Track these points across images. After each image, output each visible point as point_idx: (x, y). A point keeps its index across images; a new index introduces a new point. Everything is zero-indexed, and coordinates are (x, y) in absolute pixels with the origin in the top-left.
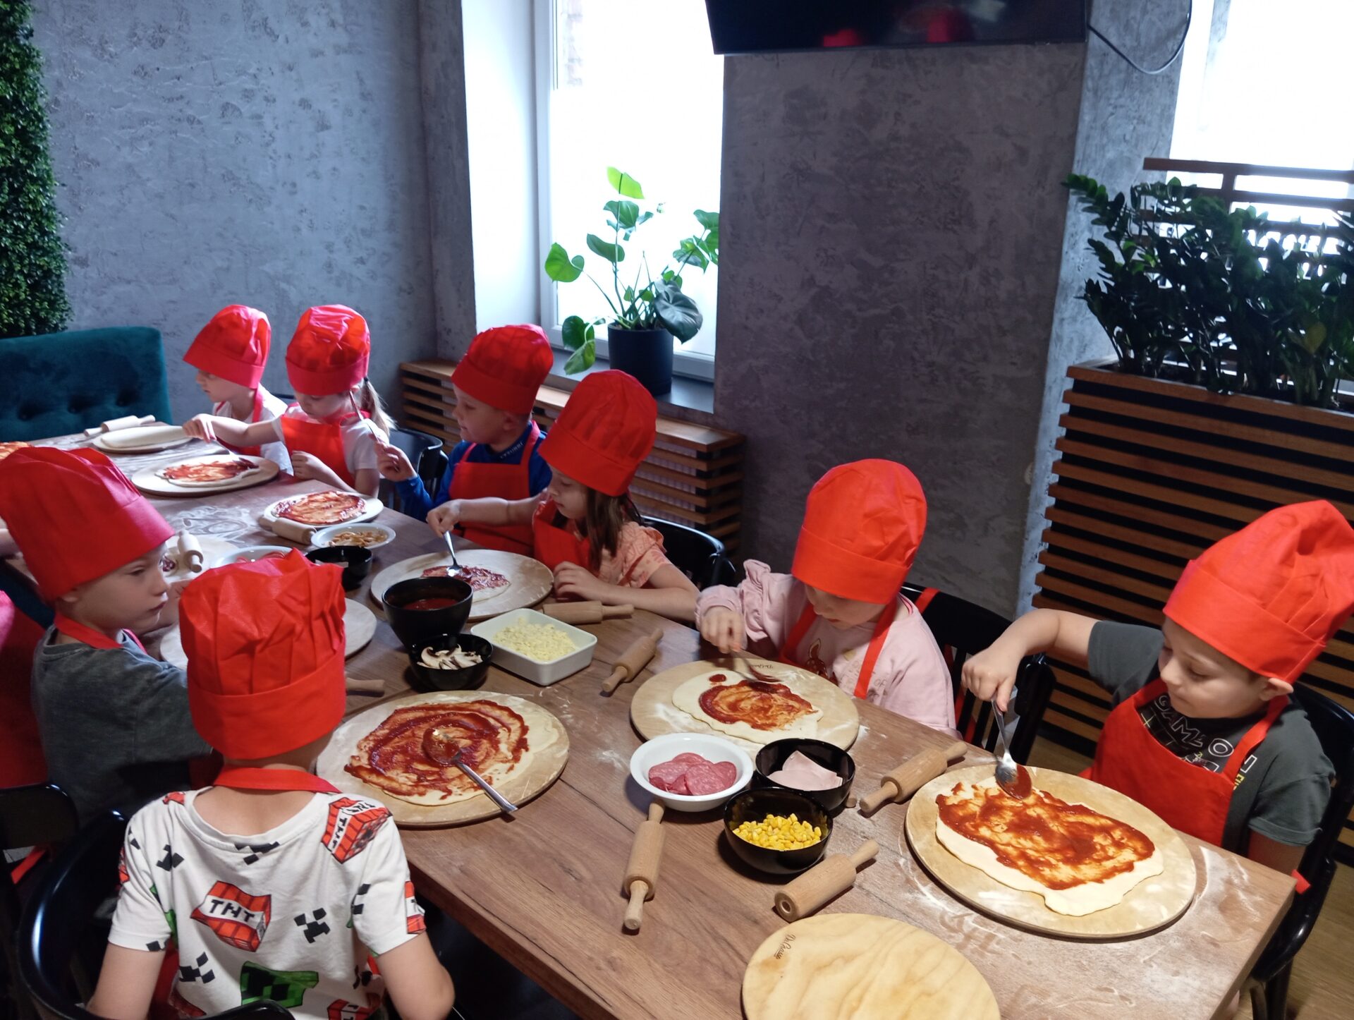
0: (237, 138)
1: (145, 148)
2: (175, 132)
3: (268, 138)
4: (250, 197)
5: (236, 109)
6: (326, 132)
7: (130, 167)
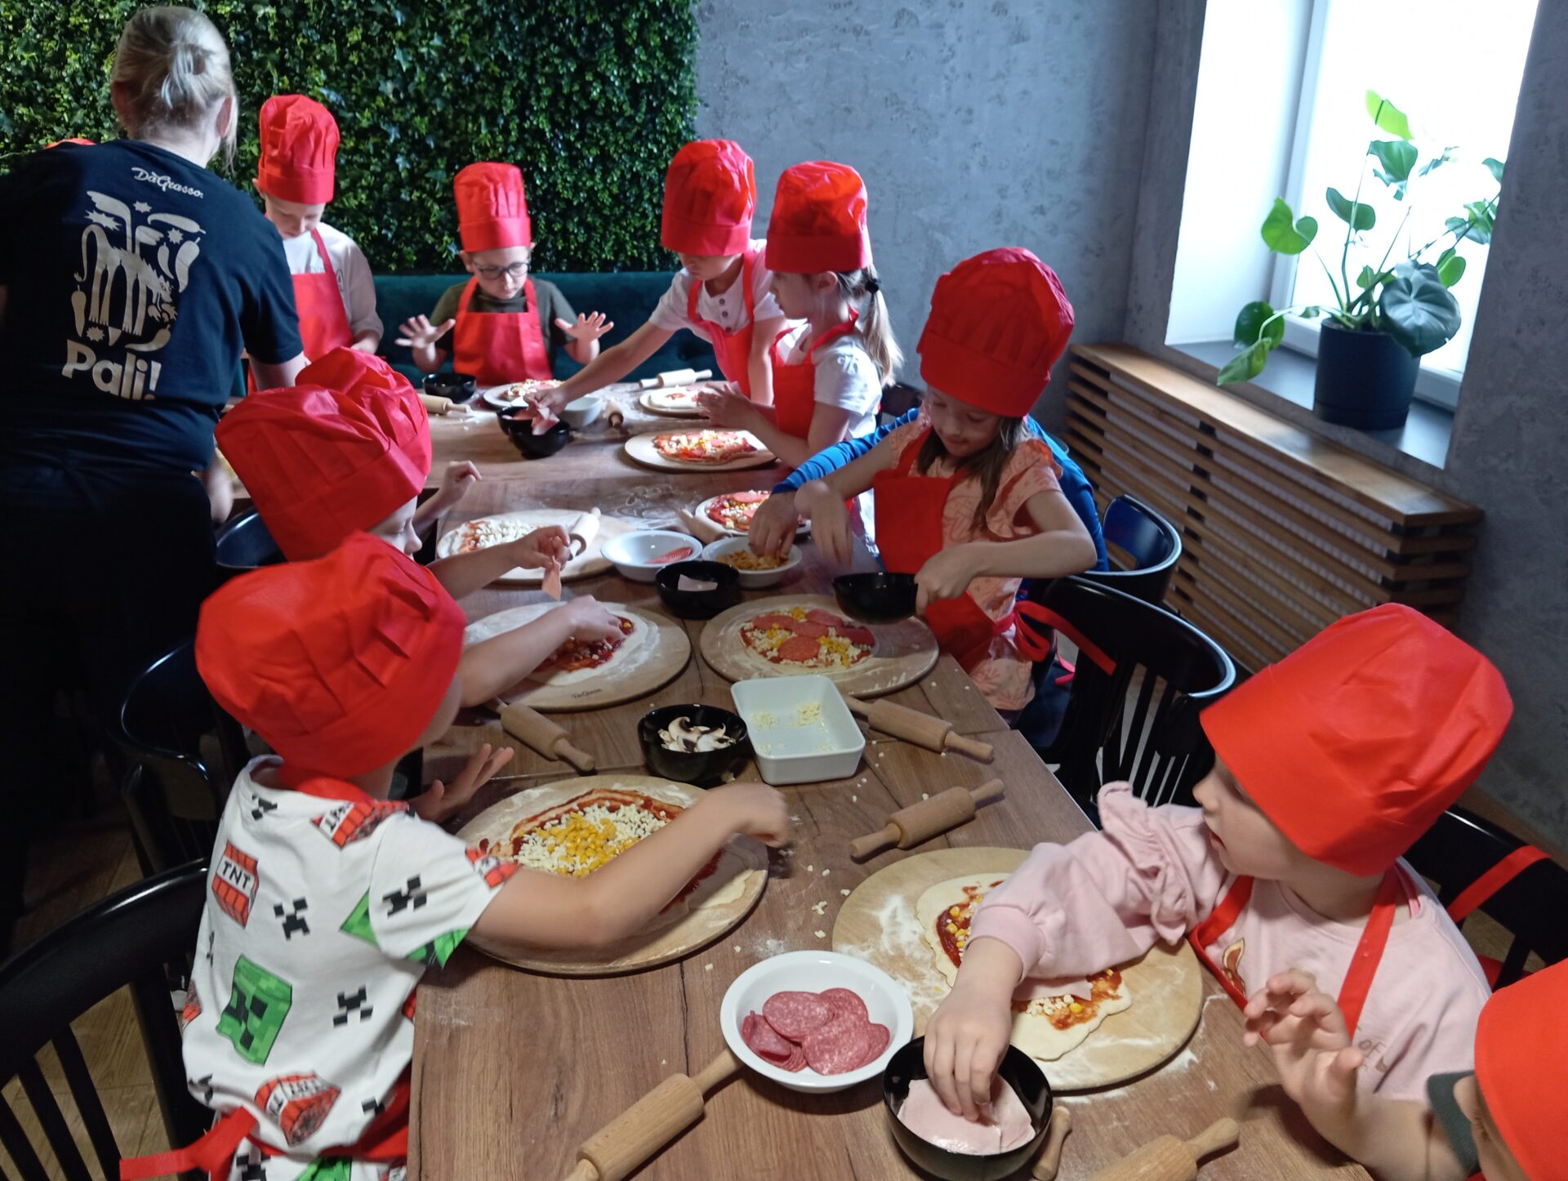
0: (909, 53)
1: (801, 65)
2: (838, 45)
3: (946, 53)
4: (913, 126)
5: (912, 15)
6: (1021, 45)
7: (781, 85)
